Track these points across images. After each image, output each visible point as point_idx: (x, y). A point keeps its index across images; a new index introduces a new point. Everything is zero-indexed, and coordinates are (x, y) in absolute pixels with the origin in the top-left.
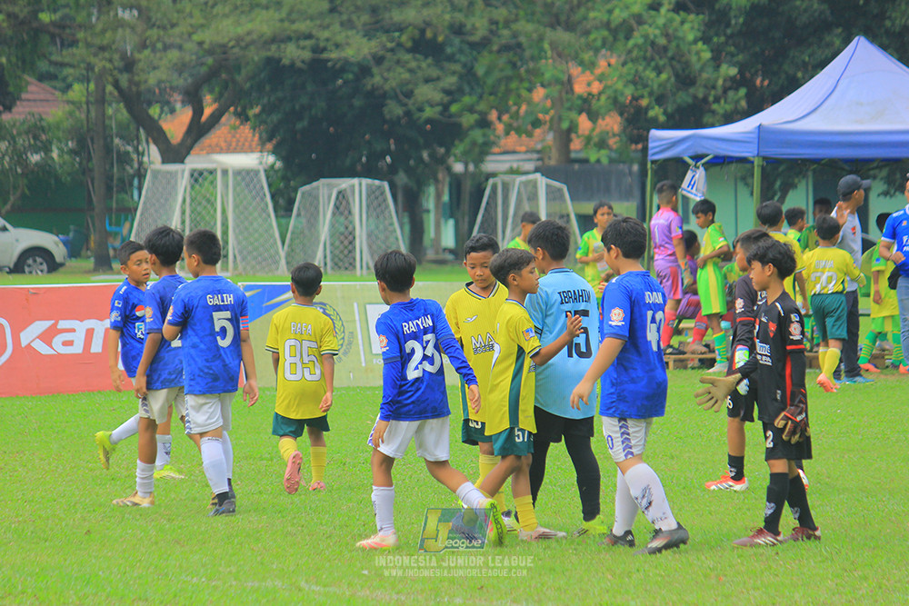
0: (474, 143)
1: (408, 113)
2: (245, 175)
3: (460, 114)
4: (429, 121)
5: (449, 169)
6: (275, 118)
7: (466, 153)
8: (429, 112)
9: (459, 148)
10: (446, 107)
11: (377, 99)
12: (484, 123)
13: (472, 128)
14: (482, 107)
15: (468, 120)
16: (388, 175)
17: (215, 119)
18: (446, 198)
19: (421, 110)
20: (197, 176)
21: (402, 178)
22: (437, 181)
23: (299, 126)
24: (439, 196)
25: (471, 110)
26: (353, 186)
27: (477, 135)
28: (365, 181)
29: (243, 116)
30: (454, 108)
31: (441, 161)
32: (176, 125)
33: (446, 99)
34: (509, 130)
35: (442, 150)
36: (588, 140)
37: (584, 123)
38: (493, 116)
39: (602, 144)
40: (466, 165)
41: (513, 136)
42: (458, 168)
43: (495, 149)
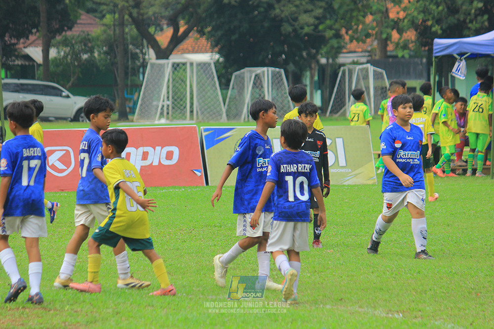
0: (332, 47)
1: (295, 30)
2: (203, 66)
3: (324, 30)
4: (307, 34)
5: (318, 62)
6: (220, 33)
7: (327, 53)
8: (307, 30)
9: (324, 50)
10: (316, 27)
11: (277, 23)
12: (338, 36)
13: (331, 38)
14: (337, 26)
15: (329, 34)
16: (283, 65)
17: (186, 34)
18: (316, 78)
19: (302, 28)
20: (176, 67)
21: (291, 67)
22: (311, 68)
23: (234, 37)
24: (312, 77)
25: (331, 28)
26: (264, 72)
27: (334, 42)
28: (271, 69)
29: (201, 33)
30: (321, 27)
31: (314, 57)
32: (164, 37)
33: (316, 22)
34: (352, 39)
35: (314, 51)
36: (397, 45)
37: (395, 35)
38: (343, 31)
39: (405, 47)
40: (328, 59)
41: (355, 43)
42: (323, 61)
43: (344, 50)
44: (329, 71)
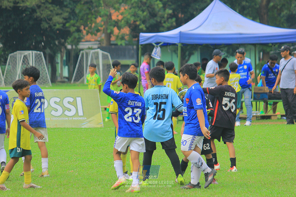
0: (75, 38)
1: (50, 27)
3: (69, 27)
4: (58, 29)
5: (65, 47)
7: (72, 42)
8: (58, 26)
9: (69, 40)
10: (64, 24)
11: (38, 21)
12: (79, 31)
13: (74, 32)
14: (78, 24)
15: (73, 29)
16: (43, 49)
18: (65, 58)
19: (55, 25)
21: (48, 51)
22: (61, 51)
23: (9, 31)
24: (62, 57)
25: (74, 25)
26: (30, 54)
27: (76, 35)
28: (34, 52)
30: (67, 25)
31: (63, 45)
33: (64, 21)
34: (88, 33)
35: (63, 40)
36: (117, 37)
37: (116, 30)
38: (82, 28)
39: (122, 38)
40: (72, 46)
41: (90, 35)
42: (69, 47)
43: (83, 40)
44: (73, 54)
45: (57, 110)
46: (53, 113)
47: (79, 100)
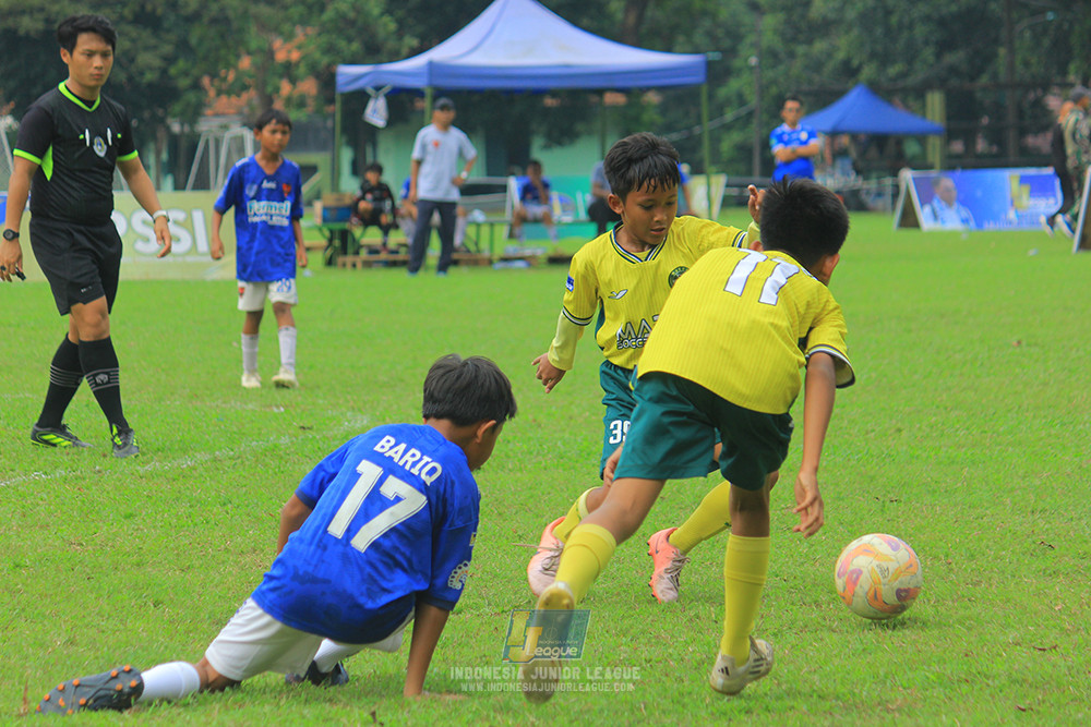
0: (189, 105)
1: (130, 79)
3: (177, 77)
4: (150, 85)
5: (168, 129)
7: (182, 113)
8: (149, 77)
9: (177, 107)
10: (164, 72)
12: (196, 86)
13: (186, 90)
14: (195, 72)
15: (183, 83)
18: (165, 156)
19: (142, 74)
22: (155, 139)
24: (158, 154)
25: (186, 74)
27: (191, 97)
30: (173, 71)
31: (162, 121)
33: (164, 64)
34: (219, 93)
35: (160, 112)
36: (289, 101)
37: (285, 88)
38: (206, 81)
39: (301, 104)
40: (182, 125)
41: (224, 99)
42: (176, 128)
43: (208, 112)
44: (184, 145)
45: (147, 240)
46: (140, 246)
47: (198, 217)
